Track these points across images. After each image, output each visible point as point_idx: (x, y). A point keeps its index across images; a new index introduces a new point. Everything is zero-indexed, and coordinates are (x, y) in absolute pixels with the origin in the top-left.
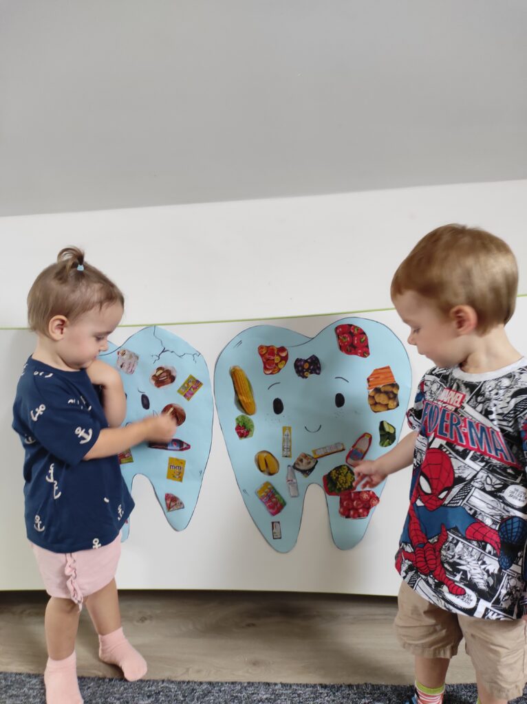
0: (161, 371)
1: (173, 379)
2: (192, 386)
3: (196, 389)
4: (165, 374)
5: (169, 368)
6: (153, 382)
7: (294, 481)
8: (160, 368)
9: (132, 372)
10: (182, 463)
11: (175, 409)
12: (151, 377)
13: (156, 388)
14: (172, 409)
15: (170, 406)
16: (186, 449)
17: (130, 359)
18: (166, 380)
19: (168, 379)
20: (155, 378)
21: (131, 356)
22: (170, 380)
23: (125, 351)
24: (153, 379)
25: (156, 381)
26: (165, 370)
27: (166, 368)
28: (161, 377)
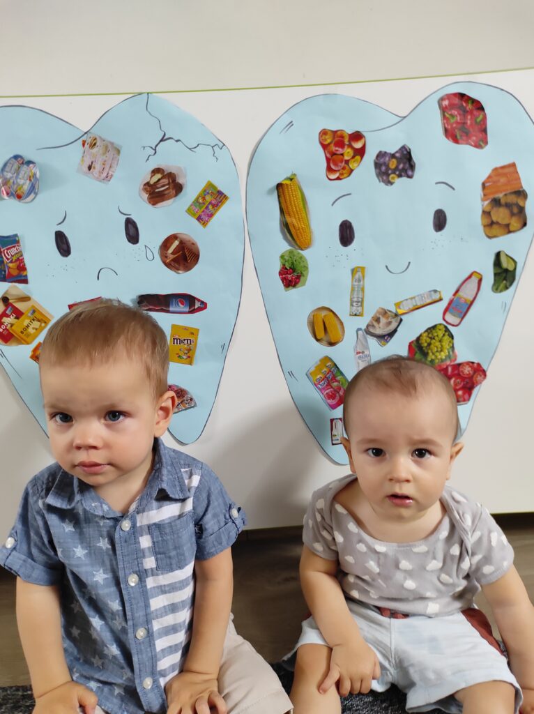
0: (158, 176)
1: (178, 188)
2: (211, 201)
3: (216, 206)
4: (165, 181)
5: (173, 171)
6: (146, 196)
7: (366, 353)
8: (157, 171)
9: (108, 178)
10: (192, 333)
11: (182, 242)
12: (142, 186)
13: (150, 206)
14: (176, 243)
15: (173, 237)
16: (200, 309)
17: (104, 154)
18: (166, 192)
19: (171, 190)
20: (149, 189)
21: (106, 149)
22: (174, 192)
23: (96, 139)
24: (145, 190)
25: (150, 194)
26: (165, 173)
27: (167, 170)
28: (158, 186)
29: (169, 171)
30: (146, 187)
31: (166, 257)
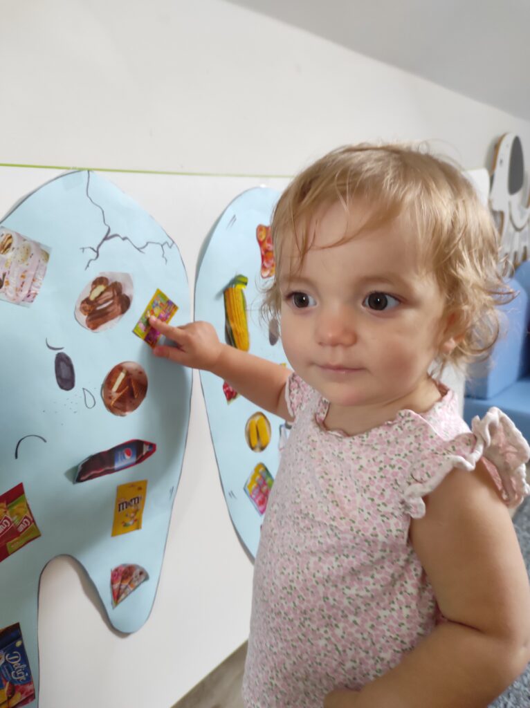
0: (101, 288)
1: (125, 303)
3: (166, 318)
4: (109, 294)
5: (119, 280)
6: (83, 318)
8: (99, 281)
9: (30, 297)
10: (140, 489)
11: (128, 374)
12: (79, 306)
13: (89, 332)
14: (122, 376)
15: (119, 368)
16: (149, 454)
17: (23, 260)
18: (110, 310)
19: (116, 306)
20: (88, 307)
21: (28, 253)
22: (120, 308)
23: (11, 237)
24: (83, 309)
25: (89, 315)
26: (110, 283)
27: (112, 280)
28: (100, 302)
29: (114, 281)
30: (86, 305)
31: (110, 398)
